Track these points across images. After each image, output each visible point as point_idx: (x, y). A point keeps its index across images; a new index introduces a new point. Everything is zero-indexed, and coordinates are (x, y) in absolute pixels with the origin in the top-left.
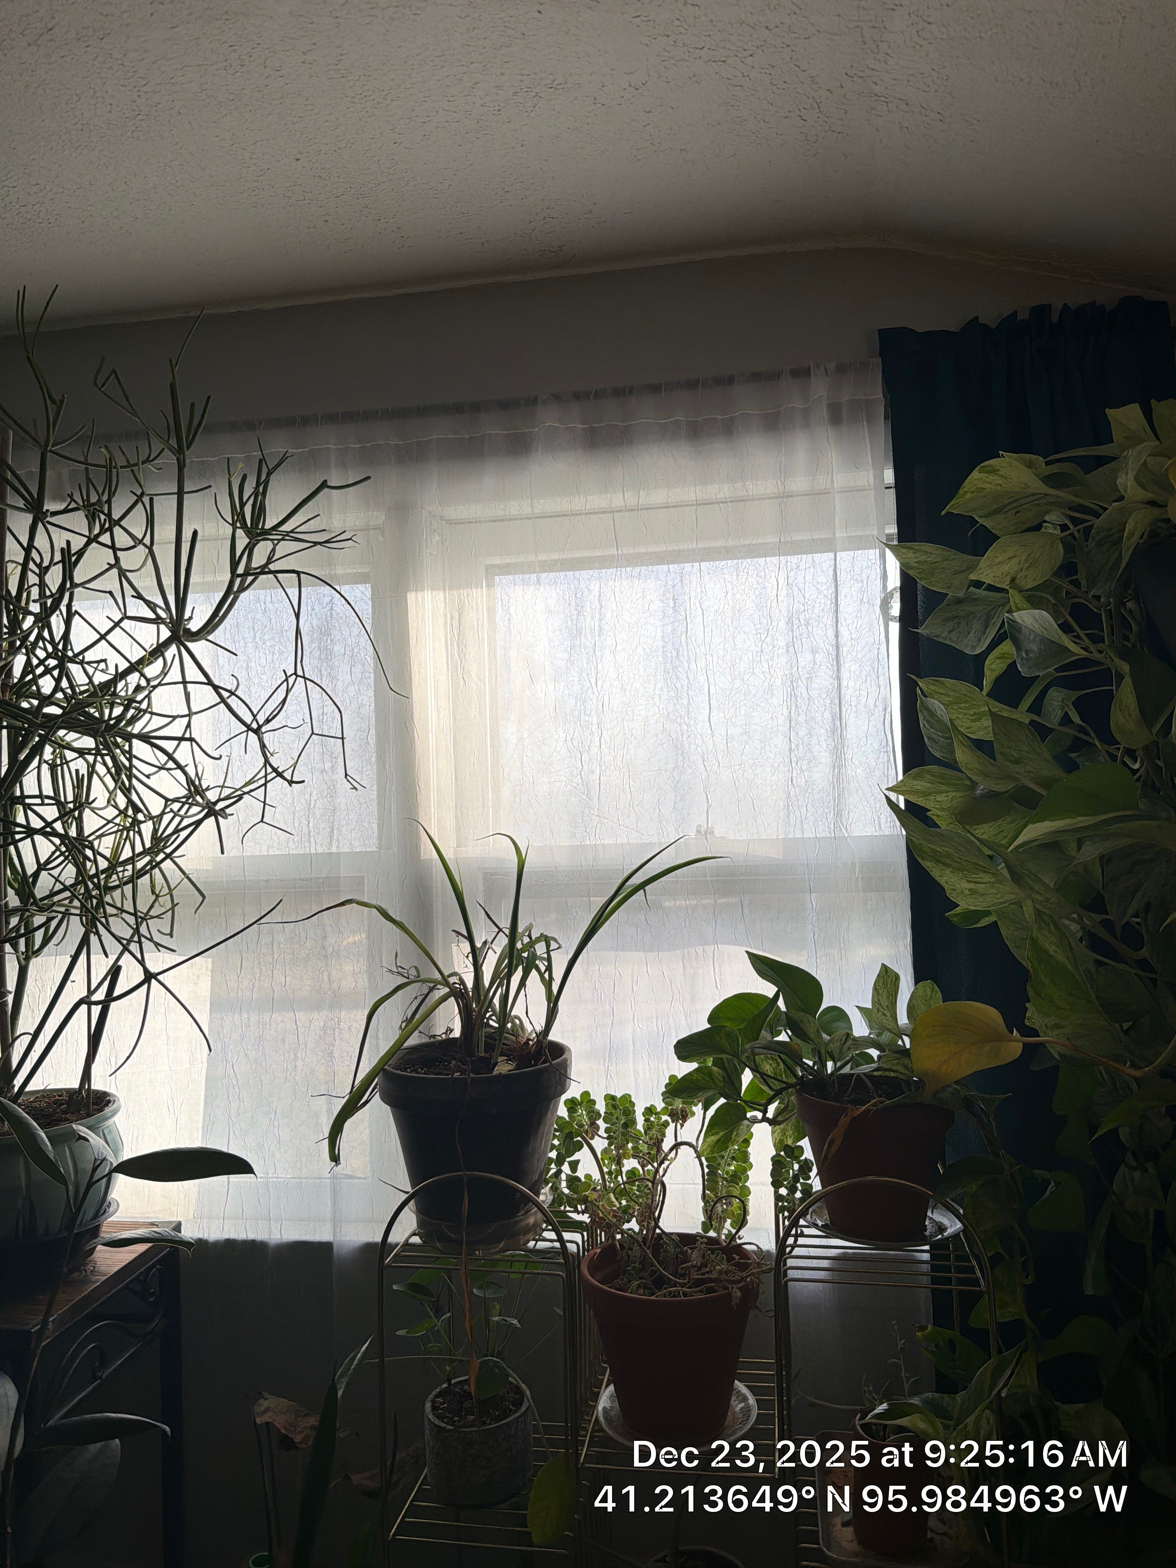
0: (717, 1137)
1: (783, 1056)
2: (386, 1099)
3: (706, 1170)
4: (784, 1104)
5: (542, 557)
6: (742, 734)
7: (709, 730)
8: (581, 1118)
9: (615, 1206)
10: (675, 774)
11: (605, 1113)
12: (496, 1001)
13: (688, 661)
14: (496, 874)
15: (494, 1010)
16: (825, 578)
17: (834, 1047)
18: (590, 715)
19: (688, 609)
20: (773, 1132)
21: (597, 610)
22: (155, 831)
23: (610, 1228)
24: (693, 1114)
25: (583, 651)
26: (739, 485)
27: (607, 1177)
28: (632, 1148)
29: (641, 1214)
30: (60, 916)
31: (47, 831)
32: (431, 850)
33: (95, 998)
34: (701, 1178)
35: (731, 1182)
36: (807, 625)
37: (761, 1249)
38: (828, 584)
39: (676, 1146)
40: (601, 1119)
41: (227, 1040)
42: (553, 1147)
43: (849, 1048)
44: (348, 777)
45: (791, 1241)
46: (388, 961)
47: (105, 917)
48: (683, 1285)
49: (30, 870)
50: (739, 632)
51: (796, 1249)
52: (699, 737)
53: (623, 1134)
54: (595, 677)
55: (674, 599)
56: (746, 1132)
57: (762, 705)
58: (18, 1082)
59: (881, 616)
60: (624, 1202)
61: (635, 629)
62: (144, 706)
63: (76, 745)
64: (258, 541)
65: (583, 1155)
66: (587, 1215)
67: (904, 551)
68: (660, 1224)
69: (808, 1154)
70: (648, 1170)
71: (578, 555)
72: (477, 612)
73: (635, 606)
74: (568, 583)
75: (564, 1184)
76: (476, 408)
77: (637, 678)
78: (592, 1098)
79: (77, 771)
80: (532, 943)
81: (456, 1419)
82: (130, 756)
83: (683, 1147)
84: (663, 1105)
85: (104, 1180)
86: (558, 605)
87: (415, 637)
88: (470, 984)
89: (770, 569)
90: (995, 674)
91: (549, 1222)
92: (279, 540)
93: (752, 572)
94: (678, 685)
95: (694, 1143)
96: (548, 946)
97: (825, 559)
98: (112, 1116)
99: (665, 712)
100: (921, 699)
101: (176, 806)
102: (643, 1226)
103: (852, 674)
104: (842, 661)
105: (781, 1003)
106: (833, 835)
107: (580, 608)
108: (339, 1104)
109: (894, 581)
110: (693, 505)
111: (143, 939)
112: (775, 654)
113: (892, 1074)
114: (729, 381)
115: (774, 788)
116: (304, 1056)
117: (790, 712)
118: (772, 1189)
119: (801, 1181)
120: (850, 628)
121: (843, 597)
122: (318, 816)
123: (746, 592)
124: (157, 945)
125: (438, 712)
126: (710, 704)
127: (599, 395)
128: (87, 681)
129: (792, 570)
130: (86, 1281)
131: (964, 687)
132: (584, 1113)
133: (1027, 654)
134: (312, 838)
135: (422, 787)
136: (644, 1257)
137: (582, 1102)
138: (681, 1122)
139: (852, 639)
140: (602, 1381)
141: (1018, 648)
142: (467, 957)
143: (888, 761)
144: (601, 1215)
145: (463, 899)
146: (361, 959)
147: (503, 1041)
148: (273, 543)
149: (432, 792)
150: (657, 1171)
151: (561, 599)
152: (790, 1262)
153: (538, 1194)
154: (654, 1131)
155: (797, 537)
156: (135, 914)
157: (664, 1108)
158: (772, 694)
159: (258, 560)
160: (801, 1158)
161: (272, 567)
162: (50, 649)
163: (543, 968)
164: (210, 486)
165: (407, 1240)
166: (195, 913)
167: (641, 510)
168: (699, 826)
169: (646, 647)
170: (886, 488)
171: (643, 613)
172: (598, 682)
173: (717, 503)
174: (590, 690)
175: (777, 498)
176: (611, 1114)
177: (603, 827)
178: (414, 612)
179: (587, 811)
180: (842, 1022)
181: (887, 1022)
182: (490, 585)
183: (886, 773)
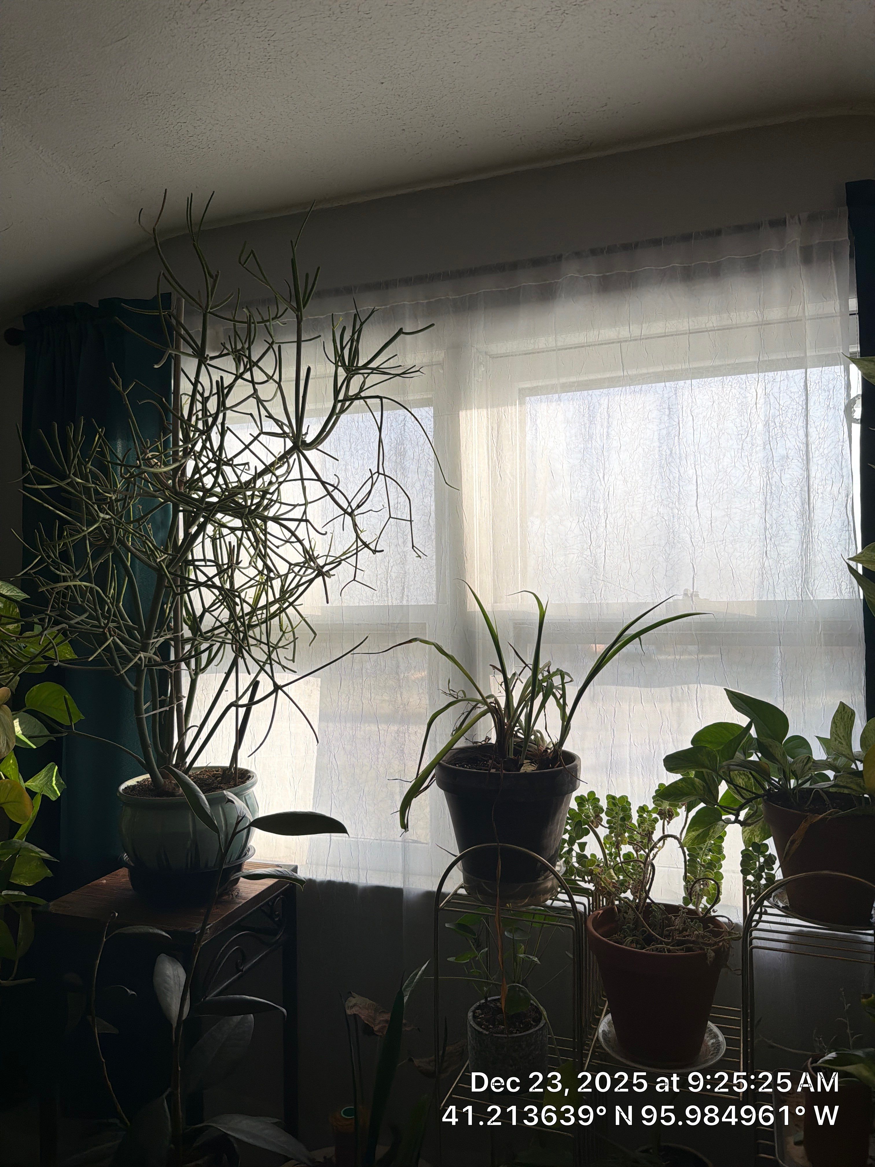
0: (697, 833)
1: (753, 772)
2: (441, 785)
3: (688, 858)
4: (753, 810)
5: (563, 380)
6: (724, 516)
7: (696, 512)
8: (588, 811)
9: (614, 879)
10: (667, 548)
11: (607, 808)
12: (522, 718)
13: (680, 458)
14: (523, 624)
15: (520, 725)
16: (797, 389)
17: (797, 767)
18: (598, 502)
19: (681, 416)
20: (743, 832)
21: (606, 419)
22: (283, 586)
23: (610, 896)
24: (678, 814)
25: (594, 452)
26: (725, 316)
27: (608, 857)
28: (628, 837)
29: (635, 887)
30: (218, 644)
31: (209, 585)
32: (475, 605)
33: (241, 702)
34: (683, 863)
35: (708, 868)
36: (781, 426)
37: (731, 921)
38: (800, 393)
39: (664, 838)
40: (604, 813)
41: (330, 737)
42: (566, 831)
43: (810, 769)
44: (414, 548)
45: (756, 917)
46: (443, 685)
47: (248, 646)
48: (667, 944)
49: (198, 613)
50: (723, 433)
51: (761, 924)
52: (687, 518)
53: (621, 826)
54: (602, 472)
55: (669, 409)
56: (721, 830)
57: (742, 492)
58: (189, 760)
59: (845, 419)
60: (621, 877)
61: (636, 434)
62: (275, 498)
63: (229, 525)
64: (354, 375)
65: (589, 839)
66: (592, 884)
68: (650, 896)
69: (772, 850)
70: (640, 854)
71: (592, 377)
72: (512, 423)
73: (637, 415)
74: (583, 399)
75: (574, 859)
76: (514, 266)
77: (637, 472)
78: (596, 796)
79: (230, 543)
80: (550, 676)
81: (491, 1026)
82: (265, 532)
83: (669, 839)
84: (653, 806)
85: (246, 830)
86: (575, 416)
87: (465, 444)
88: (503, 705)
89: (750, 382)
91: (563, 887)
92: (369, 374)
94: (671, 477)
95: (679, 836)
96: (563, 679)
97: (797, 374)
98: (251, 787)
99: (660, 499)
101: (297, 569)
102: (637, 896)
103: (819, 466)
104: (811, 456)
105: (753, 732)
106: (800, 598)
107: (592, 418)
108: (408, 787)
109: (857, 389)
111: (273, 662)
112: (754, 451)
113: (846, 791)
114: (719, 232)
115: (751, 559)
116: (383, 752)
117: (766, 498)
118: (742, 875)
119: (766, 871)
120: (818, 429)
121: (812, 404)
122: (394, 578)
123: (730, 401)
124: (284, 667)
125: (481, 501)
126: (697, 492)
127: (611, 250)
128: (236, 479)
129: (769, 382)
130: (232, 902)
132: (590, 807)
134: (389, 594)
135: (466, 557)
136: (636, 921)
137: (589, 799)
138: (667, 819)
139: (819, 438)
140: (603, 1010)
142: (501, 685)
143: (850, 538)
144: (603, 885)
145: (498, 640)
146: (424, 684)
147: (527, 748)
148: (364, 376)
149: (476, 562)
150: (648, 855)
151: (577, 411)
152: (755, 934)
153: (554, 865)
154: (646, 825)
155: (773, 357)
156: (268, 644)
157: (654, 808)
158: (751, 484)
159: (353, 390)
160: (766, 854)
161: (363, 394)
162: (211, 456)
163: (559, 696)
164: (320, 336)
165: (456, 891)
166: (310, 645)
167: (643, 339)
168: (686, 590)
169: (645, 447)
170: (850, 315)
171: (643, 420)
172: (605, 476)
173: (707, 331)
174: (598, 482)
175: (756, 325)
176: (612, 810)
177: (607, 590)
178: (465, 425)
179: (594, 577)
180: (805, 748)
181: (843, 749)
182: (522, 403)
183: (847, 548)
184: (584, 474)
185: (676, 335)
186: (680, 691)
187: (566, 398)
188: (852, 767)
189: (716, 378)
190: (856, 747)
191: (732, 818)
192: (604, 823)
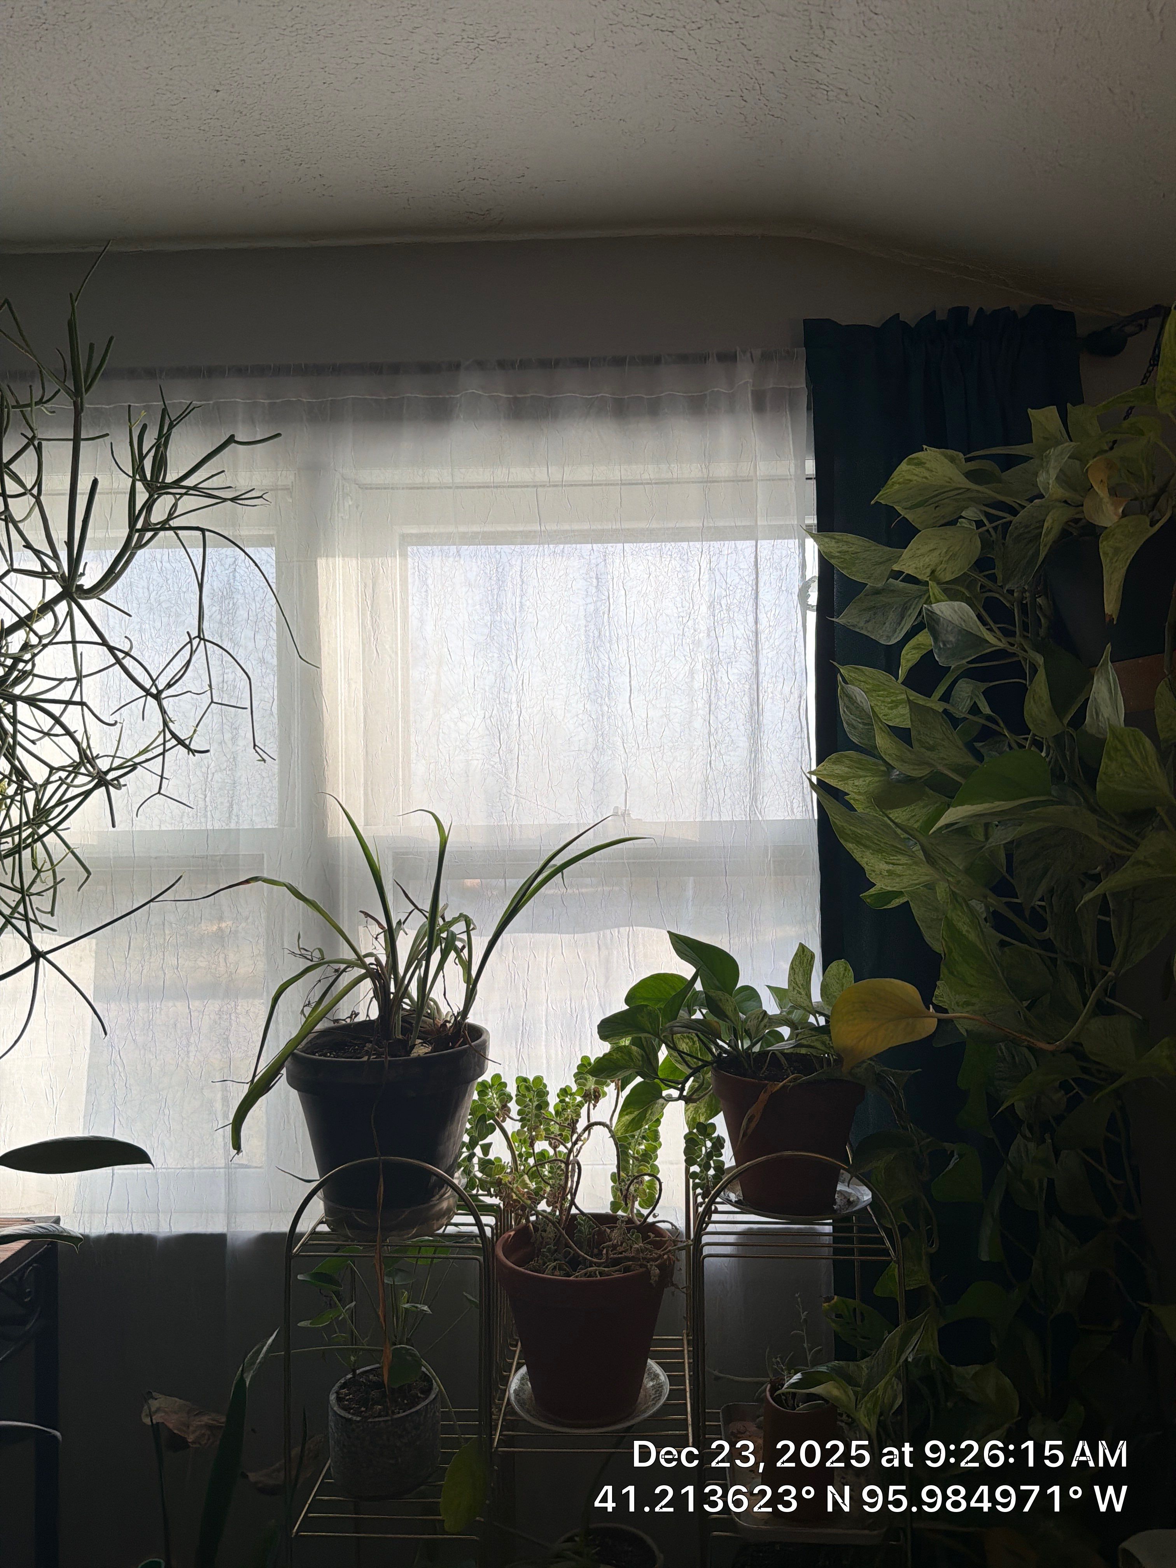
0: (630, 1118)
1: (698, 1033)
2: (293, 1083)
4: (699, 1082)
5: (462, 529)
6: (662, 717)
7: (629, 711)
8: (492, 1101)
9: (528, 1188)
10: (595, 755)
11: (517, 1095)
13: (610, 641)
14: (407, 853)
16: (746, 564)
17: (751, 1025)
18: (509, 693)
19: (611, 589)
20: (687, 1110)
21: (518, 586)
22: (38, 801)
23: (524, 1211)
24: (605, 1094)
25: (504, 627)
26: (664, 466)
27: (517, 1159)
28: (544, 1130)
29: (552, 1194)
34: (615, 1158)
35: (642, 1160)
36: (728, 609)
37: (675, 1227)
39: (589, 1127)
40: (513, 1101)
42: (465, 1131)
43: (765, 1026)
44: (256, 749)
46: (289, 941)
48: (599, 1265)
50: (661, 614)
51: (711, 1225)
52: (620, 719)
53: (536, 1116)
54: (515, 654)
55: (597, 578)
56: (658, 1111)
57: (683, 687)
59: (799, 605)
60: (535, 1184)
61: (557, 607)
62: (29, 667)
64: (160, 495)
65: (495, 1138)
66: (498, 1199)
67: (826, 540)
68: (575, 1205)
69: (721, 1131)
70: (559, 1152)
71: (500, 528)
72: (392, 581)
73: (558, 583)
74: (489, 556)
75: (476, 1168)
76: (396, 369)
77: (558, 657)
78: (503, 1080)
80: (452, 924)
81: (363, 1409)
82: (14, 720)
83: (595, 1127)
84: (577, 1086)
86: (479, 578)
87: (325, 604)
89: (693, 553)
90: (910, 665)
92: (182, 495)
93: (676, 555)
94: (600, 666)
95: (608, 1123)
96: (468, 926)
97: (746, 546)
99: (586, 692)
100: (841, 685)
101: (61, 775)
102: (556, 1207)
103: (770, 661)
104: (760, 648)
105: (698, 984)
106: (748, 819)
107: (501, 583)
109: (813, 570)
110: (618, 484)
112: (697, 638)
113: (806, 1051)
114: (658, 361)
115: (692, 771)
116: (197, 1042)
117: (710, 696)
118: (684, 1167)
119: (714, 1158)
120: (769, 616)
121: (762, 584)
122: (216, 790)
123: (669, 575)
124: (42, 924)
125: (349, 684)
126: (630, 686)
127: (524, 365)
129: (714, 554)
131: (881, 675)
132: (495, 1096)
133: (944, 645)
134: (209, 813)
135: (330, 762)
136: (558, 1240)
137: (493, 1085)
138: (593, 1102)
139: (770, 626)
140: (512, 1363)
141: (936, 639)
142: (376, 938)
143: (803, 747)
144: (514, 1198)
145: (380, 877)
146: (260, 941)
147: (420, 1024)
148: (175, 498)
149: (340, 768)
150: (571, 1151)
151: (482, 572)
153: (452, 1177)
154: (568, 1112)
155: (721, 523)
157: (578, 1089)
158: (693, 678)
159: (159, 515)
160: (714, 1136)
161: (173, 523)
164: (105, 435)
165: (316, 1228)
166: (79, 890)
167: (565, 486)
168: (617, 808)
169: (568, 625)
170: (807, 479)
171: (565, 591)
172: (518, 660)
173: (642, 484)
174: (510, 667)
175: (701, 482)
176: (524, 1096)
177: (521, 807)
178: (325, 577)
179: (504, 790)
180: (754, 1001)
181: (802, 1000)
182: (404, 555)
183: (800, 759)
184: (490, 655)
185: (606, 485)
186: (609, 936)
187: (468, 552)
188: (809, 1021)
189: (653, 544)
190: (816, 996)
191: (675, 1093)
192: (514, 1114)
